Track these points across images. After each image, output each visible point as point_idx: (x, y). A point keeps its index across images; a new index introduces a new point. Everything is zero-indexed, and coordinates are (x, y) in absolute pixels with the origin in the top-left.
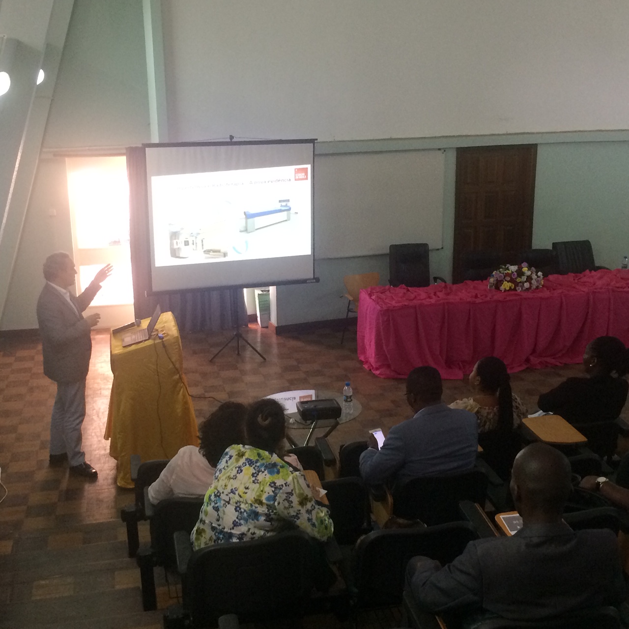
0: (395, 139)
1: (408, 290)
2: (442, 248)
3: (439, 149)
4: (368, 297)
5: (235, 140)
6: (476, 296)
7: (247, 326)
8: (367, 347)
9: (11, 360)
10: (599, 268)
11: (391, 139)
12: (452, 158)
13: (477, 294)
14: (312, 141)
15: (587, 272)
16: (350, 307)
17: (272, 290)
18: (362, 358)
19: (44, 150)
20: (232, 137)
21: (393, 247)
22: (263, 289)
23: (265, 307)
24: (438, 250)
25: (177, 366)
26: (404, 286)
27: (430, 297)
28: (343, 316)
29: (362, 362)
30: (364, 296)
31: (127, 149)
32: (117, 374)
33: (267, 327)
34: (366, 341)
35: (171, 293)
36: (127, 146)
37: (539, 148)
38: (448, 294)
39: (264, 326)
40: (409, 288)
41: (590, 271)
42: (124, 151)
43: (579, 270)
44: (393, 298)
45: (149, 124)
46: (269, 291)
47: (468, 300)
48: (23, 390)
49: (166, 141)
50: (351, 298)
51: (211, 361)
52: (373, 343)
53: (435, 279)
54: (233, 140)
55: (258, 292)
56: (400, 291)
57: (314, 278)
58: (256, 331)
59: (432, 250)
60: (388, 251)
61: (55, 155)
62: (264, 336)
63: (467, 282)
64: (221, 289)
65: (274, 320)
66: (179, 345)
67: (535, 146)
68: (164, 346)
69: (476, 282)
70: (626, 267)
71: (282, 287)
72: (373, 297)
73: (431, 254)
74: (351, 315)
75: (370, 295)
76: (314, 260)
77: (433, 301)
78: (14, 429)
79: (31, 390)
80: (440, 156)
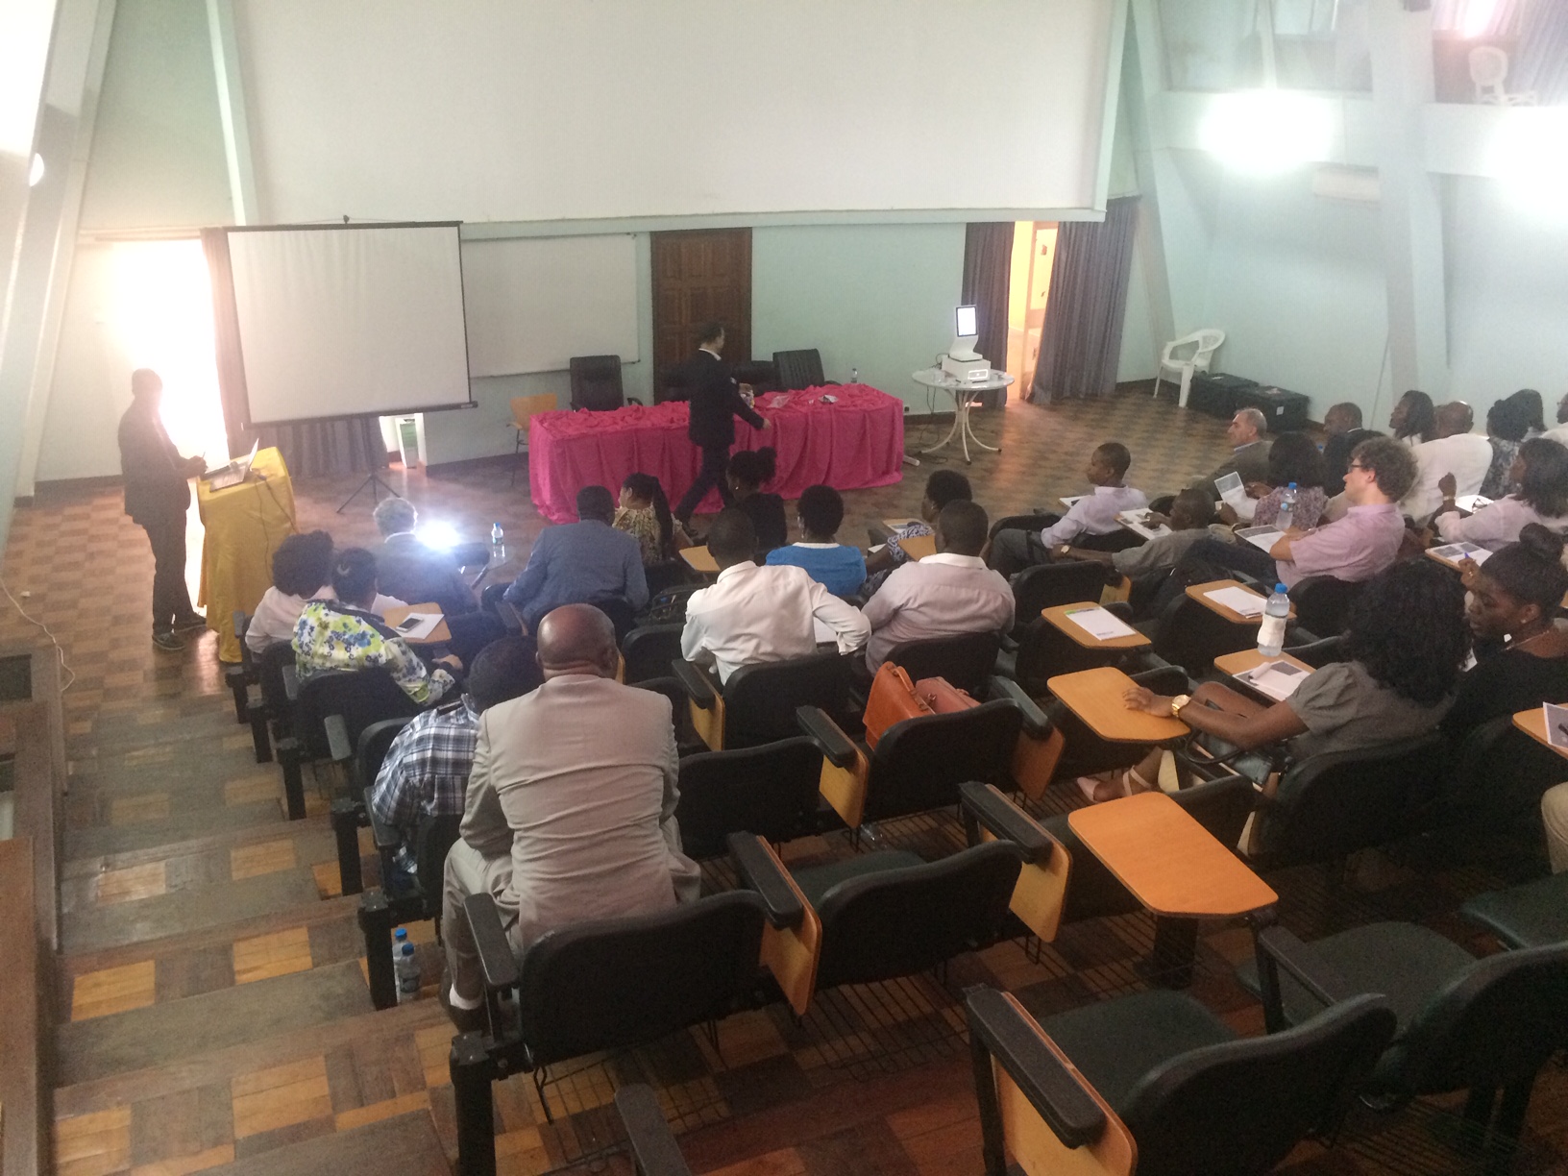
0: (569, 220)
1: (590, 415)
2: (639, 361)
3: (628, 234)
4: (539, 426)
5: (350, 222)
6: (672, 421)
7: (388, 466)
8: (542, 486)
9: (58, 519)
10: (828, 383)
11: (563, 220)
12: (646, 243)
13: (672, 418)
14: (457, 224)
15: (812, 387)
16: (520, 438)
17: (419, 418)
18: (536, 502)
19: (82, 232)
20: (346, 218)
21: (573, 360)
22: (407, 417)
23: (410, 441)
24: (634, 363)
25: (288, 511)
26: (586, 410)
27: (615, 423)
28: (512, 450)
29: (536, 506)
30: (536, 424)
31: (201, 230)
32: (209, 524)
33: (414, 468)
34: (541, 481)
35: (279, 425)
36: (202, 227)
37: (755, 234)
38: (639, 419)
39: (413, 465)
40: (592, 412)
41: (815, 386)
42: (198, 233)
43: (802, 385)
44: (570, 425)
45: (231, 198)
46: (414, 420)
47: (663, 425)
48: (79, 556)
49: (257, 223)
50: (520, 427)
51: (338, 512)
52: (547, 481)
53: (630, 400)
54: (349, 222)
55: (400, 420)
56: (580, 416)
57: (471, 402)
58: (399, 473)
59: (625, 363)
60: (568, 366)
61: (99, 239)
62: (411, 479)
63: (666, 403)
64: (349, 419)
65: (422, 457)
66: (288, 488)
67: (750, 229)
68: (269, 488)
69: (676, 403)
70: (855, 382)
71: (432, 414)
72: (545, 425)
73: (622, 368)
74: (522, 449)
75: (541, 422)
76: (469, 378)
77: (618, 427)
78: (73, 604)
79: (91, 556)
80: (629, 242)
